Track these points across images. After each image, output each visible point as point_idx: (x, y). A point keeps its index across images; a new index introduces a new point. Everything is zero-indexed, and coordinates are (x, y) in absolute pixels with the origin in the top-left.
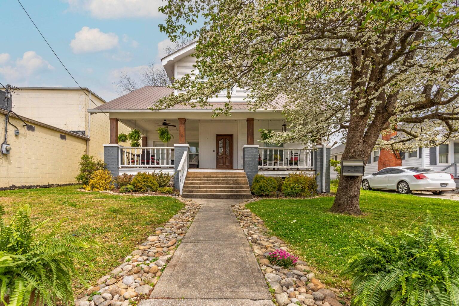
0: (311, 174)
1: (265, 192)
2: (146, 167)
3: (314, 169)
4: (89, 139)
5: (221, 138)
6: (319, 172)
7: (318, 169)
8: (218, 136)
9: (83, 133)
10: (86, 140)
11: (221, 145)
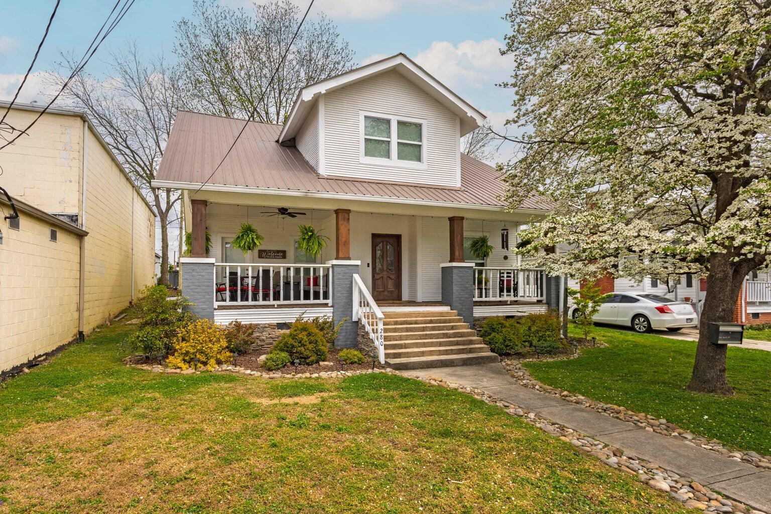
0: (542, 310)
1: (512, 348)
2: (273, 306)
3: (544, 301)
4: (86, 234)
5: (379, 240)
6: (553, 306)
7: (553, 301)
8: (375, 236)
9: (74, 218)
10: (80, 235)
11: (379, 253)
